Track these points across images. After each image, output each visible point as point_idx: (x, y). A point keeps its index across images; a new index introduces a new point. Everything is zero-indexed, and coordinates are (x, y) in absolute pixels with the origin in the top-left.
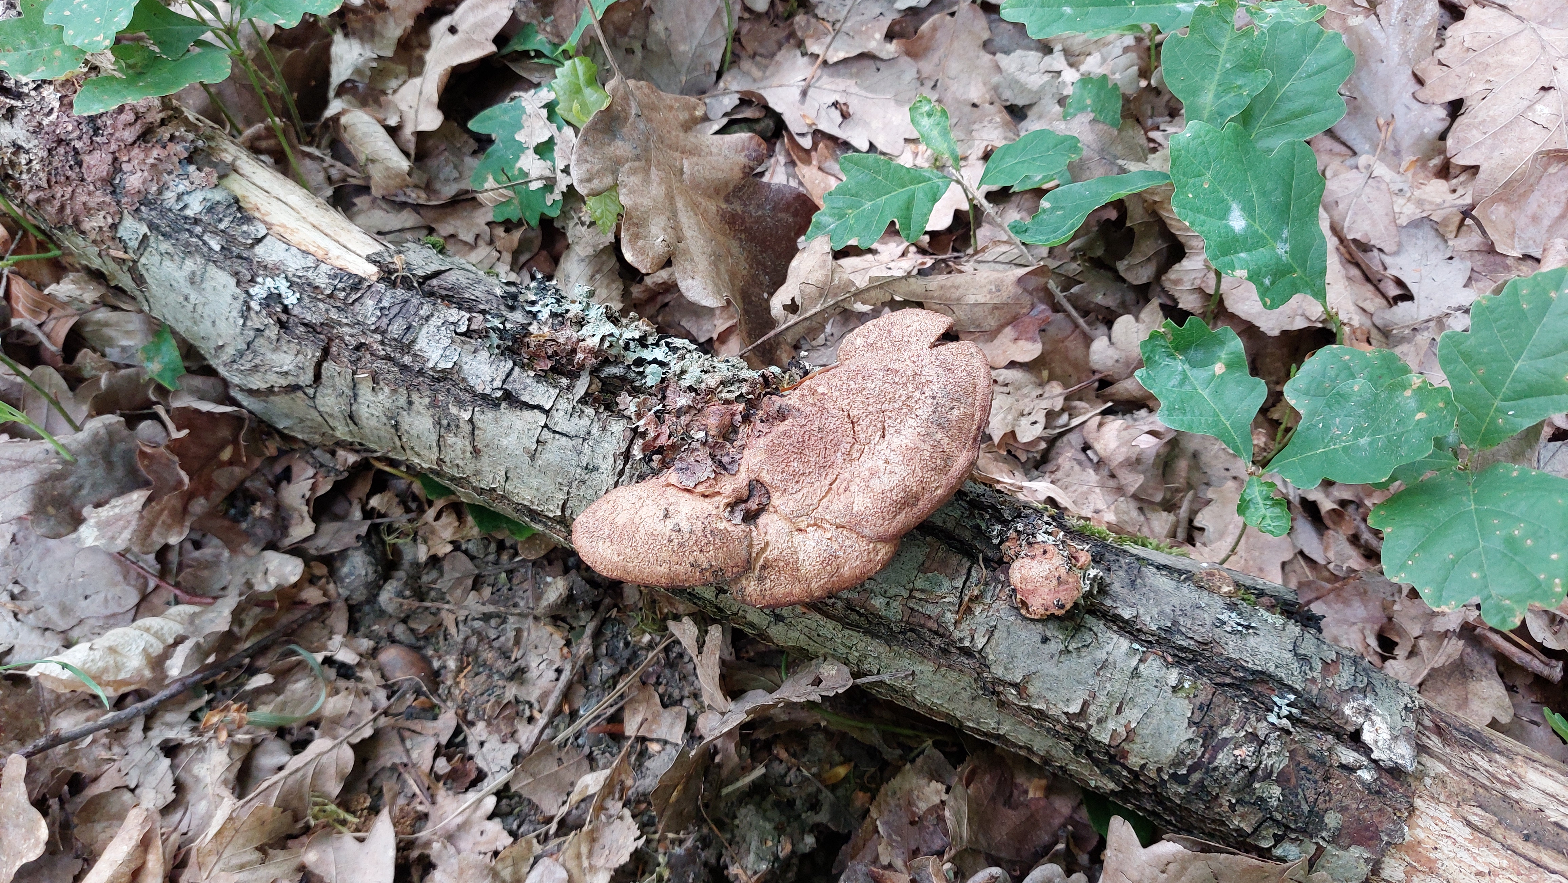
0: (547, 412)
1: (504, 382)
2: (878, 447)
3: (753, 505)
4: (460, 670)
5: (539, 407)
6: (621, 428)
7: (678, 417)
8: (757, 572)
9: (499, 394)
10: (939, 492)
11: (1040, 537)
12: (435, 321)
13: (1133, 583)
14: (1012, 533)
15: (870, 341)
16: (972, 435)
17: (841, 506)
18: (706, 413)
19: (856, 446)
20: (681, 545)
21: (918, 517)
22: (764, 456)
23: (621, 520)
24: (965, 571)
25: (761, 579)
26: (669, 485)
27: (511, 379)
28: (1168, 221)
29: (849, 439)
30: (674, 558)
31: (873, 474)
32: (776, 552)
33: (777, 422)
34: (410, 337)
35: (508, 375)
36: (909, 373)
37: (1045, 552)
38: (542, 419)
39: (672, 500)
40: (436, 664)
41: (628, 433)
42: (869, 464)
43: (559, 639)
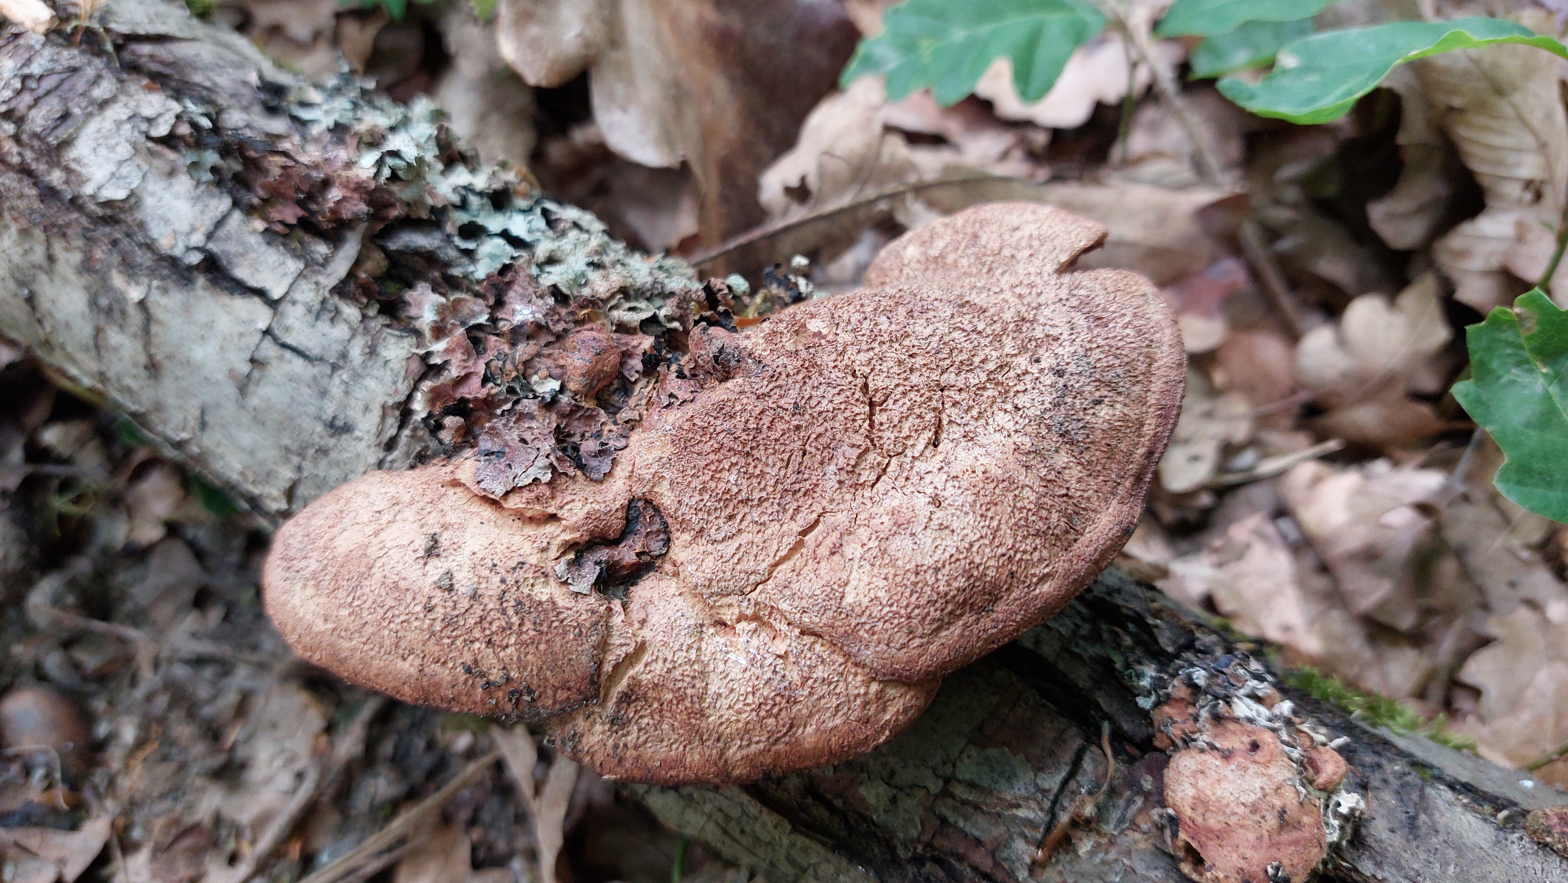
0: (273, 304)
1: (210, 236)
2: (920, 466)
3: (627, 554)
4: (140, 743)
5: (260, 293)
6: (404, 354)
7: (513, 344)
8: (611, 704)
9: (195, 258)
10: (1046, 587)
11: (1242, 708)
12: (118, 111)
13: (1412, 824)
14: (1177, 688)
15: (934, 252)
16: (1133, 467)
17: (818, 584)
18: (569, 342)
19: (872, 457)
20: (449, 622)
21: (990, 640)
22: (670, 449)
23: (345, 543)
24: (1067, 757)
25: (617, 722)
26: (456, 483)
27: (222, 233)
28: (1467, 147)
29: (858, 439)
30: (432, 647)
31: (901, 525)
32: (658, 668)
33: (712, 382)
34: (63, 133)
35: (220, 223)
36: (1008, 316)
37: (1255, 746)
38: (262, 317)
39: (452, 518)
40: (102, 729)
41: (416, 367)
42: (895, 500)
43: (315, 719)
